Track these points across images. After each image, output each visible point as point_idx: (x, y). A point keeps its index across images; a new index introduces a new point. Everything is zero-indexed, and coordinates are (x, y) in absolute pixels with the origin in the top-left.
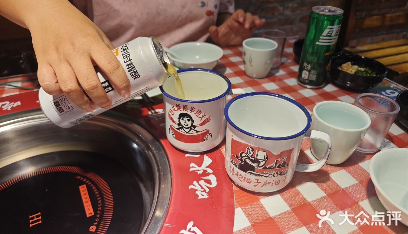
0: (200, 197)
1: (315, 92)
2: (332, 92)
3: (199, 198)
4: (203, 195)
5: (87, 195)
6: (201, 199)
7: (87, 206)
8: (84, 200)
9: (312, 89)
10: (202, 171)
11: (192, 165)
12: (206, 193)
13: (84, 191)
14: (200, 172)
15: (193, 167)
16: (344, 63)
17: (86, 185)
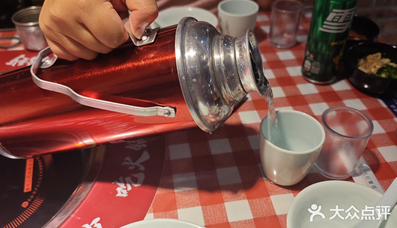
0: (119, 195)
1: (317, 88)
2: (341, 91)
3: (117, 195)
4: (122, 193)
5: (31, 171)
6: (119, 197)
7: (28, 181)
8: (27, 174)
9: (315, 84)
10: (134, 167)
11: (128, 158)
12: (127, 191)
13: (30, 165)
14: (131, 168)
15: (127, 161)
16: (372, 54)
17: (34, 160)
